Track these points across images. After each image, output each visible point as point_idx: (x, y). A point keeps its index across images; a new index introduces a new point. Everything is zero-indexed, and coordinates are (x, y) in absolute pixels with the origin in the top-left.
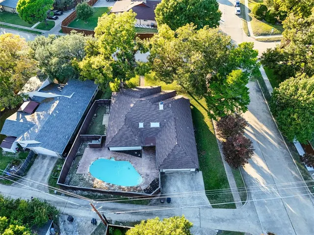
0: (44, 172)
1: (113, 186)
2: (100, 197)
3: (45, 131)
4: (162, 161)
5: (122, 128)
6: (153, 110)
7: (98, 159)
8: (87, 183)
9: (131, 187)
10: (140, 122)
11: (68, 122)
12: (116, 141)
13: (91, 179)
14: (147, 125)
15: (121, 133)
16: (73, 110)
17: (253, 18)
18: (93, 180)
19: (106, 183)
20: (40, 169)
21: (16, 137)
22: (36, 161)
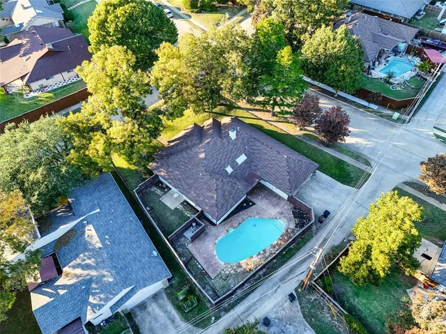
0: (167, 320)
1: (265, 251)
2: (265, 274)
3: (121, 268)
4: (288, 184)
5: (218, 185)
6: (228, 145)
7: (215, 244)
8: (237, 275)
9: (282, 236)
10: (225, 167)
11: (133, 238)
12: (223, 205)
13: (235, 267)
14: (234, 165)
15: (220, 192)
16: (120, 221)
17: (190, 13)
18: (239, 266)
19: (255, 256)
20: (157, 322)
21: (79, 318)
22: (138, 320)
